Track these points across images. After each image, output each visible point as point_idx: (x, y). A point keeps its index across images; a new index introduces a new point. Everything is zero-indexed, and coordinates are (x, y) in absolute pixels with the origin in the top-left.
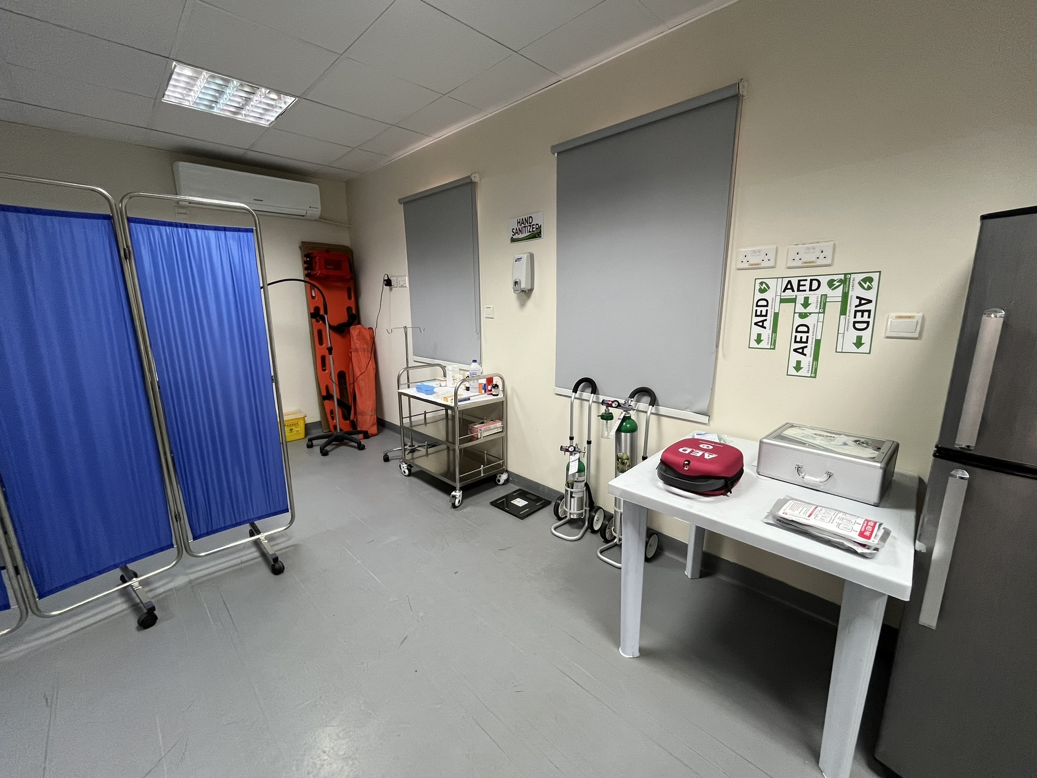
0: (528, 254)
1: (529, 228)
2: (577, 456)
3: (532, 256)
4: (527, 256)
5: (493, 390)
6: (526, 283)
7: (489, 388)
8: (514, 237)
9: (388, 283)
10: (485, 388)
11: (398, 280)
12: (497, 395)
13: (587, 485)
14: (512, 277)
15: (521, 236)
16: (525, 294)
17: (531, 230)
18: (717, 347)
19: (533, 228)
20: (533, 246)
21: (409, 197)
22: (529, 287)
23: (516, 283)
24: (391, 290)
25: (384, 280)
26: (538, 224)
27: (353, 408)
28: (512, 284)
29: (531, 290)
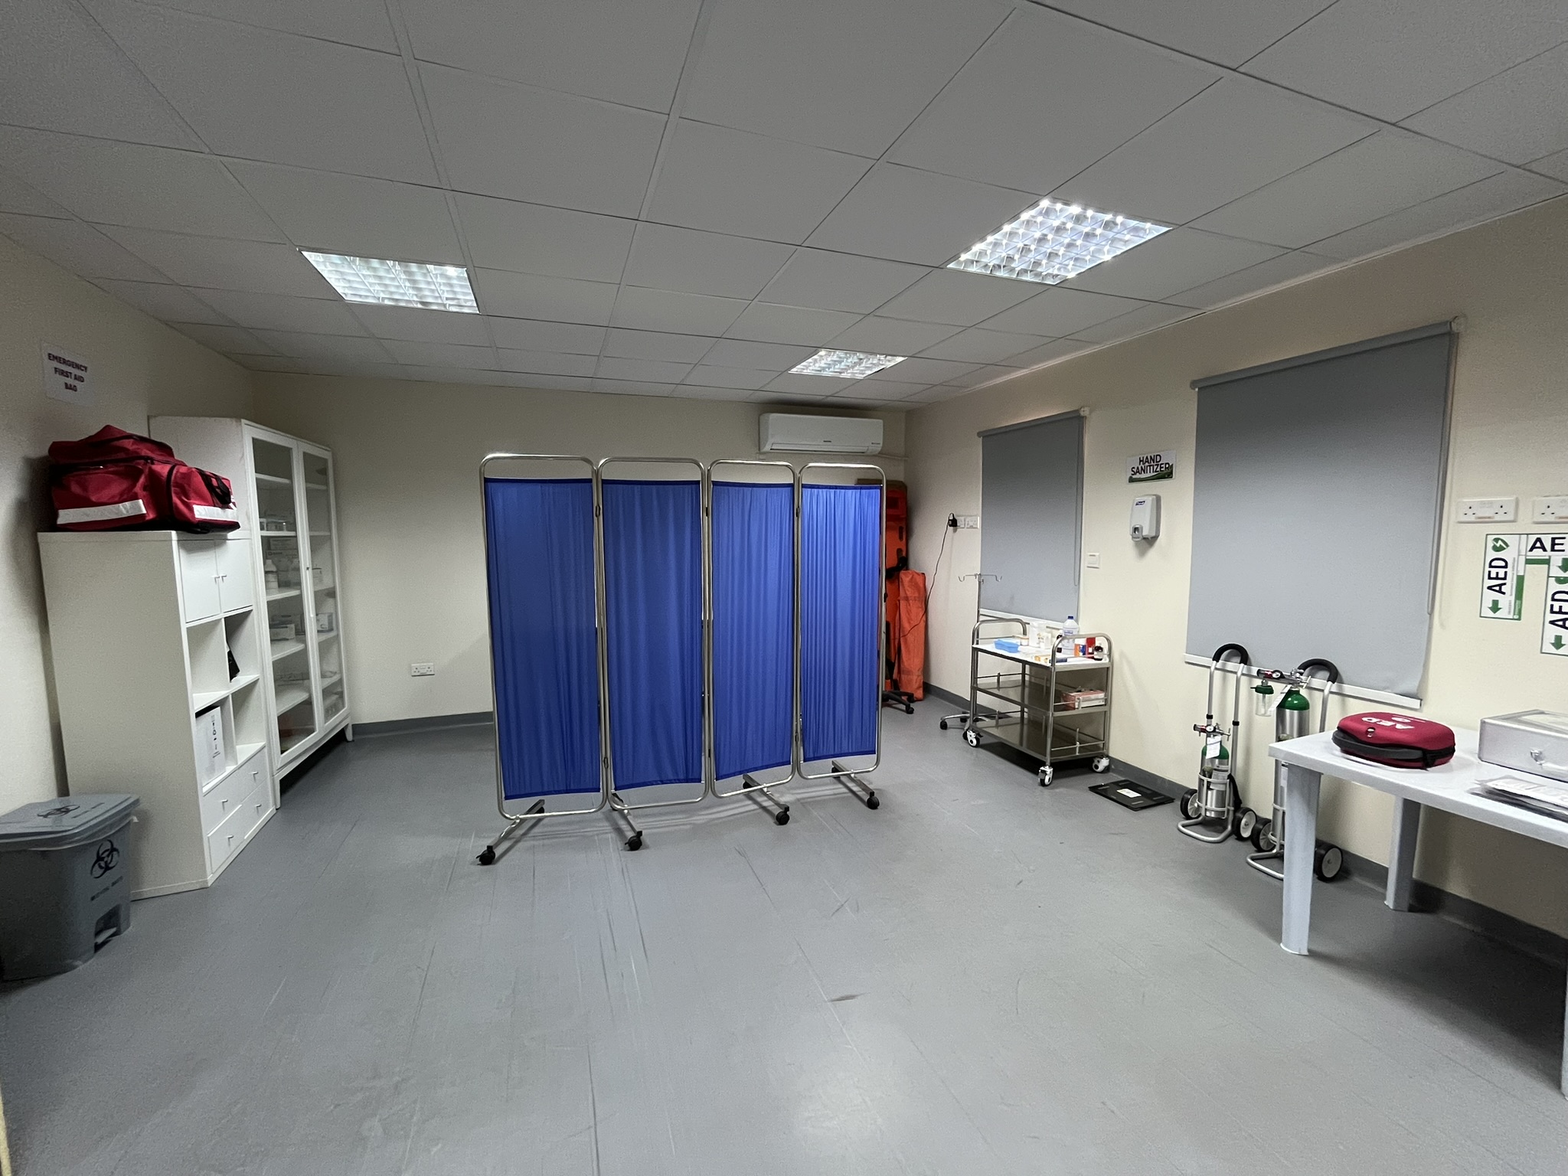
0: (1155, 497)
1: (1155, 467)
2: (1219, 738)
3: (1158, 499)
4: (1153, 499)
5: (1095, 653)
6: (1150, 529)
7: (1090, 650)
8: (1134, 477)
9: (953, 523)
10: (1084, 650)
11: (967, 520)
12: (1101, 660)
13: (1230, 777)
14: (1131, 522)
15: (1143, 476)
16: (1146, 542)
17: (1158, 469)
18: (1431, 613)
19: (1161, 468)
20: (1160, 487)
21: (990, 430)
22: (1154, 534)
23: (1136, 529)
24: (955, 531)
25: (949, 520)
26: (1168, 464)
27: (896, 665)
28: (1129, 531)
29: (1155, 538)
